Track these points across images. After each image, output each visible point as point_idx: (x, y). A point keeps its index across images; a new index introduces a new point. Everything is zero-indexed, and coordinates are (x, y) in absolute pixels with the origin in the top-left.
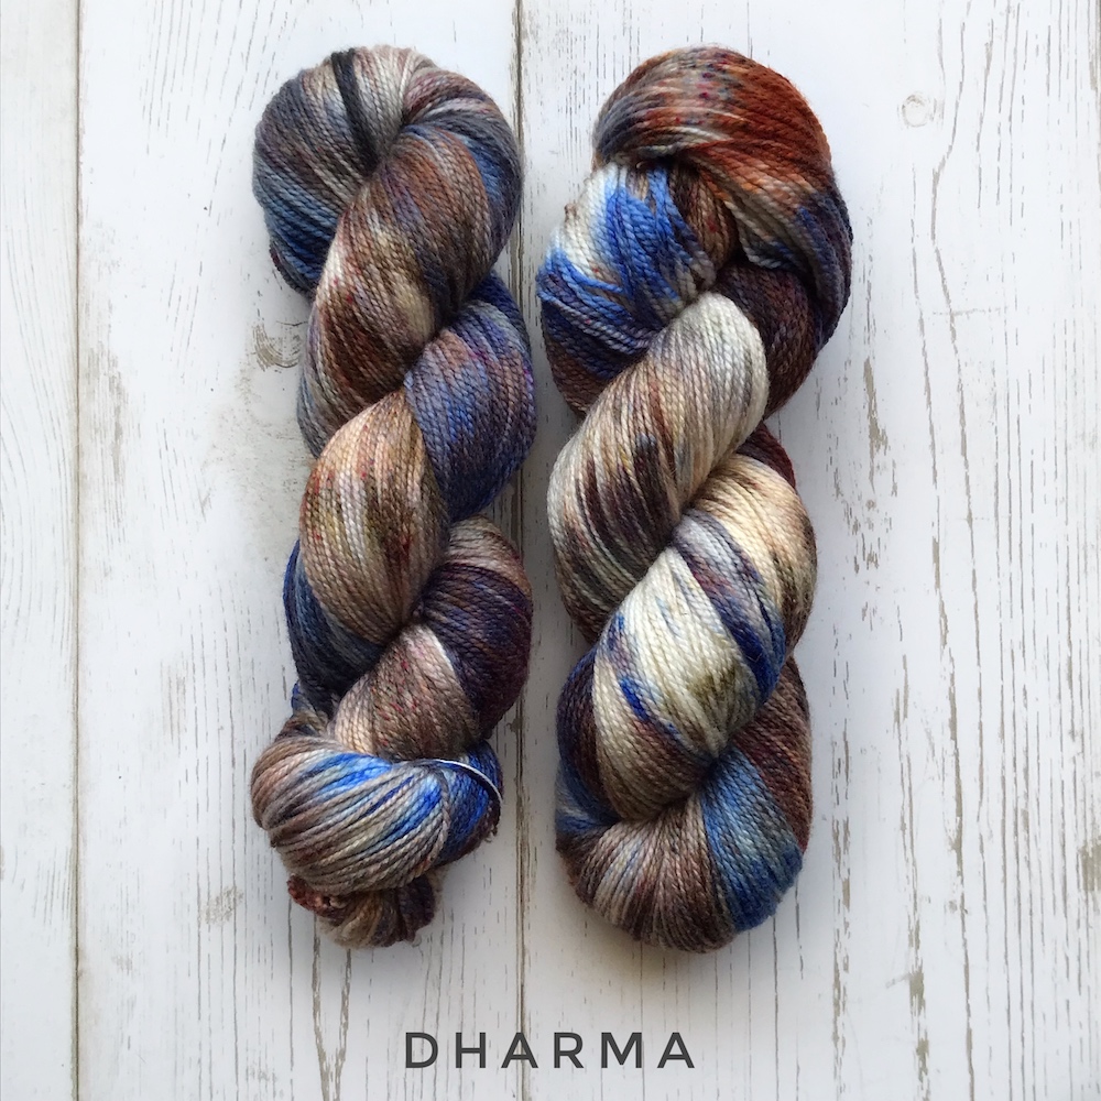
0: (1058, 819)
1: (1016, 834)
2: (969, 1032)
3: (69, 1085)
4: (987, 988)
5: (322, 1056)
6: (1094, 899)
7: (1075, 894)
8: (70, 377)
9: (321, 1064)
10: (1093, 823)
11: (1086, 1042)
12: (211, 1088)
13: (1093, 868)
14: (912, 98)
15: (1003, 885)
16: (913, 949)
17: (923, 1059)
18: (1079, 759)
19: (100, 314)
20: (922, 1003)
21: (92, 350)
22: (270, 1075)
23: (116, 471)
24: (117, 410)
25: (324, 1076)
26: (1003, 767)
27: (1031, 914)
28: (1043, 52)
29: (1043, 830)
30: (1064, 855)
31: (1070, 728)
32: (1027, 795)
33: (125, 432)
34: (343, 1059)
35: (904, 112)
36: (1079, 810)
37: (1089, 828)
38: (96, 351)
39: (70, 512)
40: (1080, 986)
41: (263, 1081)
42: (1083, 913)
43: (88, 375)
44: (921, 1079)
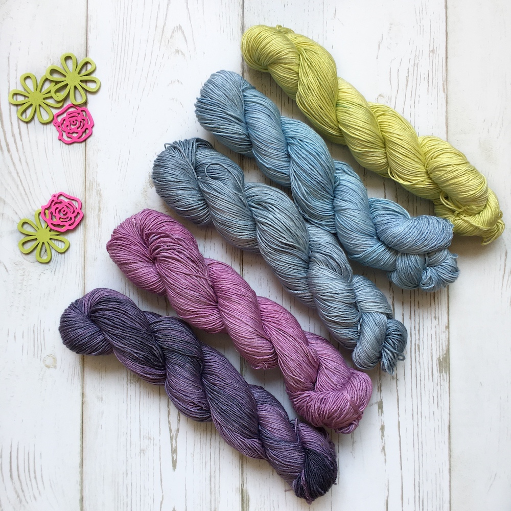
0: (430, 347)
1: (415, 353)
2: (399, 422)
3: (79, 443)
4: (405, 407)
5: (171, 431)
6: (443, 376)
7: (436, 374)
8: (83, 190)
9: (170, 434)
10: (442, 349)
11: (440, 426)
12: (131, 443)
13: (442, 365)
14: (380, 95)
15: (410, 371)
16: (379, 393)
17: (383, 432)
18: (437, 327)
19: (93, 168)
20: (382, 412)
21: (91, 180)
22: (152, 438)
23: (99, 224)
24: (99, 202)
25: (171, 438)
26: (411, 329)
27: (421, 381)
28: (426, 79)
29: (425, 352)
30: (432, 360)
31: (434, 316)
32: (419, 339)
33: (102, 209)
34: (178, 432)
35: (377, 100)
36: (437, 344)
37: (441, 351)
38: (92, 181)
39: (82, 237)
40: (438, 406)
41: (149, 440)
42: (439, 381)
43: (89, 190)
44: (382, 439)
